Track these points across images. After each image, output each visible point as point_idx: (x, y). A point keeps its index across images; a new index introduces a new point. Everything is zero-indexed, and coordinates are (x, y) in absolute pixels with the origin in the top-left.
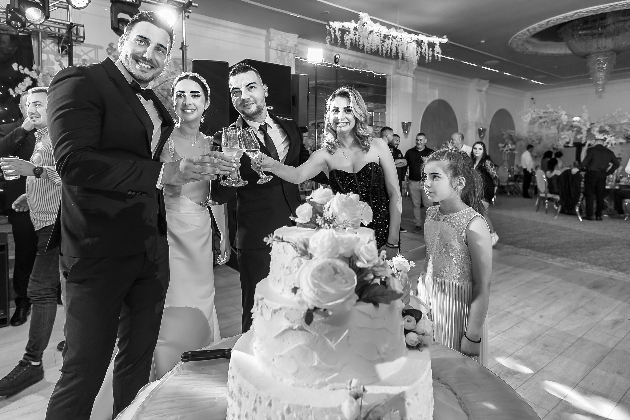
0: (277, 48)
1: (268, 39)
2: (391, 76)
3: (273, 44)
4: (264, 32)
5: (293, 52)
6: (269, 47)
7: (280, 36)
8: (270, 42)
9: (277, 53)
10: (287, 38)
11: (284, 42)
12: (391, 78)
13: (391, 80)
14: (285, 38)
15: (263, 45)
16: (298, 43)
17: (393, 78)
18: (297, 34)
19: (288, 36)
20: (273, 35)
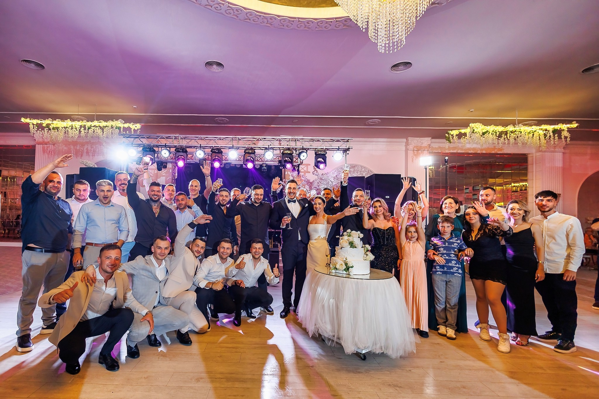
0: (414, 149)
1: (407, 144)
2: (534, 154)
3: (411, 147)
4: (405, 140)
5: (427, 150)
6: (408, 149)
7: (416, 141)
8: (408, 146)
9: (414, 152)
10: (422, 142)
11: (419, 144)
12: (534, 156)
13: (534, 158)
14: (420, 142)
15: (404, 148)
16: (431, 142)
17: (536, 157)
18: (430, 137)
19: (422, 140)
20: (410, 141)
